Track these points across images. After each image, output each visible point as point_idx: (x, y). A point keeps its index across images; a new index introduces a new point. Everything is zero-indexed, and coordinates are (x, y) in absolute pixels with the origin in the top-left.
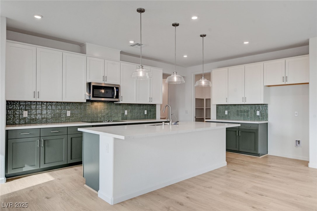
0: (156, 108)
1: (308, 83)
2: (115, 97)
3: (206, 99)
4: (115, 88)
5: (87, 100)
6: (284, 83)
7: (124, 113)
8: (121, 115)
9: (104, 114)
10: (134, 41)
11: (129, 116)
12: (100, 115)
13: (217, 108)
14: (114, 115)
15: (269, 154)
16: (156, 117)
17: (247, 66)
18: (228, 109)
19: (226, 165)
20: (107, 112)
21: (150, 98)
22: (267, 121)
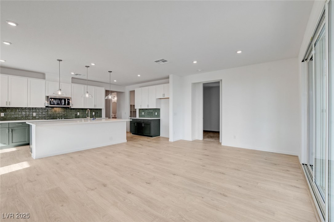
0: (102, 111)
1: (169, 98)
2: (66, 105)
3: (133, 105)
4: (67, 99)
5: (46, 107)
6: (163, 97)
7: (77, 114)
8: (74, 115)
9: (62, 115)
10: (74, 73)
11: (81, 115)
12: (59, 115)
13: (139, 111)
14: (69, 115)
15: (160, 136)
16: (102, 116)
17: (149, 87)
18: (144, 111)
19: (126, 141)
20: (64, 113)
21: (94, 105)
22: (160, 118)
